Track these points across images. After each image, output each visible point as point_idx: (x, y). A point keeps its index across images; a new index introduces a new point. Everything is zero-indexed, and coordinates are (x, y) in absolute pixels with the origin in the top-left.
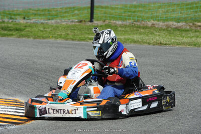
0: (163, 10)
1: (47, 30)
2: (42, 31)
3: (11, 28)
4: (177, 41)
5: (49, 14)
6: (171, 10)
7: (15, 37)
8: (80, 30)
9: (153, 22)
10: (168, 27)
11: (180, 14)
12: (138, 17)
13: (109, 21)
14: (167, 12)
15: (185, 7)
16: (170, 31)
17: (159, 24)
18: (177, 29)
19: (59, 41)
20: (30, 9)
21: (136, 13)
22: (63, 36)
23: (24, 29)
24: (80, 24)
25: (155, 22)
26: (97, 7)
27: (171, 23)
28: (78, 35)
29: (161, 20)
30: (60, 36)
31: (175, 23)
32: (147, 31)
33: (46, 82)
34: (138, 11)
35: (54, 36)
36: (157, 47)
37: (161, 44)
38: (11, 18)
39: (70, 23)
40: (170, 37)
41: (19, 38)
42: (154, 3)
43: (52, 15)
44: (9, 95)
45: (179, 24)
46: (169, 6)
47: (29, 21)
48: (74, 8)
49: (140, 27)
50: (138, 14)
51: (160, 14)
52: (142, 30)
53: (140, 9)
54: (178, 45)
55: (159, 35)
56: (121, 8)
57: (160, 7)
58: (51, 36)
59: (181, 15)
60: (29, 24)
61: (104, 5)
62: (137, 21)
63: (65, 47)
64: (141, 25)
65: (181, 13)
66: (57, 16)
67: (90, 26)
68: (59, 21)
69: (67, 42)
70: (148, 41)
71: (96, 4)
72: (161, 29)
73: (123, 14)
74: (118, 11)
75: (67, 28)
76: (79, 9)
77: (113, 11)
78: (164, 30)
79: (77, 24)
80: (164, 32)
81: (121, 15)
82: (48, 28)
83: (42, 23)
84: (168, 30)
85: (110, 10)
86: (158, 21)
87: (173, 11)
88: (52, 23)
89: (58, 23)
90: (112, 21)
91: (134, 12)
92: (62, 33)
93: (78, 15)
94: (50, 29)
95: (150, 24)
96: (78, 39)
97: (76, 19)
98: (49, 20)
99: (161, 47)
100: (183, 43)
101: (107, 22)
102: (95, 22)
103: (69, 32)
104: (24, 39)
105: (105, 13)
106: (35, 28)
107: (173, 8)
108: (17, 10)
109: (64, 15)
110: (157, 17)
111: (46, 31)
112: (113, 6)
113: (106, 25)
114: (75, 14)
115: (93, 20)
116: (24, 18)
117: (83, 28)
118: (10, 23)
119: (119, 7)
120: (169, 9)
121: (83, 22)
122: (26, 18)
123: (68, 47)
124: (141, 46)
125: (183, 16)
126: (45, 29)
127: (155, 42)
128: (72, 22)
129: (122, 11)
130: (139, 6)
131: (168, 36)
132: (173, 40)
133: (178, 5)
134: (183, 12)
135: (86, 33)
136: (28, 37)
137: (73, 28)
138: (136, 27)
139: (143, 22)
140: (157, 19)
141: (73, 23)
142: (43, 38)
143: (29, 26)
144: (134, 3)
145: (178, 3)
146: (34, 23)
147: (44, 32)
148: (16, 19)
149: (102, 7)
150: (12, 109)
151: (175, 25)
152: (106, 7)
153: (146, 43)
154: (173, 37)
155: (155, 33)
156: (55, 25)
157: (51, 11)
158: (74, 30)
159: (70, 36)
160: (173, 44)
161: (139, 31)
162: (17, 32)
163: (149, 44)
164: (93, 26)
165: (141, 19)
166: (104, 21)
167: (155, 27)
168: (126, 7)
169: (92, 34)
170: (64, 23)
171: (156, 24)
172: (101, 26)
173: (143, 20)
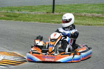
0: (90, 7)
2: (27, 17)
3: (12, 16)
4: (98, 23)
5: (31, 9)
6: (94, 8)
7: (13, 20)
8: (47, 17)
9: (85, 13)
10: (93, 16)
11: (99, 10)
12: (77, 11)
13: (62, 13)
14: (93, 8)
15: (102, 6)
16: (94, 18)
17: (88, 14)
18: (98, 17)
19: (36, 22)
20: (22, 6)
21: (76, 9)
22: (38, 20)
23: (18, 16)
24: (47, 14)
25: (86, 14)
26: (57, 6)
28: (46, 20)
29: (89, 12)
30: (37, 20)
31: (96, 14)
32: (82, 18)
35: (34, 20)
36: (87, 26)
37: (89, 25)
38: (11, 11)
39: (42, 14)
41: (16, 21)
42: (86, 4)
43: (33, 9)
44: (10, 50)
45: (98, 14)
46: (94, 5)
47: (21, 12)
48: (44, 6)
49: (78, 16)
50: (77, 9)
51: (89, 9)
52: (79, 18)
53: (79, 7)
54: (98, 25)
55: (88, 20)
57: (89, 6)
58: (32, 20)
59: (100, 10)
60: (21, 14)
61: (60, 4)
62: (77, 13)
63: (40, 26)
65: (100, 9)
66: (35, 9)
67: (52, 15)
68: (36, 12)
69: (41, 23)
70: (82, 23)
71: (55, 4)
72: (89, 17)
73: (70, 9)
74: (67, 8)
75: (41, 16)
76: (47, 6)
77: (64, 8)
78: (91, 18)
79: (46, 14)
80: (91, 19)
81: (68, 10)
83: (28, 13)
84: (93, 18)
86: (88, 13)
87: (96, 8)
88: (33, 13)
89: (36, 13)
90: (64, 13)
91: (75, 8)
92: (38, 19)
93: (46, 9)
94: (32, 17)
95: (83, 14)
96: (46, 22)
97: (45, 11)
98: (31, 12)
100: (101, 25)
102: (55, 13)
103: (41, 18)
104: (18, 21)
105: (60, 9)
106: (24, 16)
107: (96, 6)
108: (15, 7)
109: (39, 9)
112: (64, 5)
116: (18, 11)
117: (49, 16)
118: (11, 13)
119: (68, 5)
123: (41, 26)
124: (79, 26)
125: (101, 11)
126: (29, 17)
127: (86, 24)
129: (69, 8)
130: (78, 5)
131: (93, 21)
132: (95, 23)
133: (98, 5)
136: (20, 20)
137: (43, 16)
138: (76, 16)
139: (80, 14)
140: (87, 12)
141: (44, 14)
142: (28, 21)
144: (76, 4)
146: (23, 13)
148: (14, 11)
149: (59, 6)
150: (11, 57)
151: (96, 15)
152: (61, 6)
153: (81, 24)
154: (95, 21)
155: (86, 19)
157: (32, 7)
158: (44, 17)
159: (42, 20)
160: (95, 25)
162: (15, 18)
163: (83, 25)
164: (54, 15)
165: (79, 12)
166: (60, 13)
167: (86, 16)
168: (71, 5)
169: (53, 19)
170: (39, 14)
171: (87, 14)
172: (58, 15)
173: (80, 13)
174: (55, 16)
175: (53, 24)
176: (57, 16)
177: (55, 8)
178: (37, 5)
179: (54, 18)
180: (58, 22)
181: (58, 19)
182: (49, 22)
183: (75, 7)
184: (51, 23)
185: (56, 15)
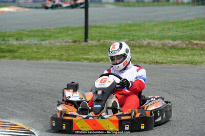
0: (159, 28)
1: (41, 51)
2: (36, 52)
3: (4, 50)
4: (174, 60)
5: (42, 34)
6: (167, 29)
7: (7, 58)
8: (75, 51)
9: (148, 40)
10: (164, 46)
11: (175, 33)
12: (133, 36)
13: (104, 40)
14: (163, 30)
15: (180, 25)
16: (166, 49)
17: (155, 43)
18: (173, 47)
19: (53, 61)
20: (23, 30)
21: (131, 32)
22: (57, 57)
23: (18, 51)
24: (74, 44)
25: (150, 41)
26: (92, 27)
27: (166, 41)
28: (72, 55)
29: (157, 38)
30: (54, 57)
31: (171, 42)
32: (143, 50)
34: (134, 30)
35: (48, 56)
36: (153, 66)
37: (157, 63)
38: (3, 40)
39: (64, 44)
40: (166, 56)
41: (12, 59)
42: (149, 22)
43: (45, 36)
44: (4, 118)
45: (175, 42)
46: (165, 24)
47: (22, 42)
48: (67, 28)
49: (135, 46)
50: (134, 33)
51: (156, 33)
52: (138, 50)
53: (135, 28)
54: (174, 63)
55: (155, 54)
56: (116, 28)
57: (155, 25)
58: (45, 57)
59: (177, 33)
60: (22, 45)
61: (99, 24)
62: (133, 40)
63: (60, 68)
64: (137, 44)
65: (177, 31)
66: (50, 36)
67: (84, 46)
68: (52, 41)
69: (62, 62)
70: (144, 60)
71: (90, 24)
72: (156, 48)
73: (118, 34)
74: (113, 31)
75: (61, 48)
76: (73, 29)
77: (108, 31)
78: (160, 49)
79: (71, 44)
80: (160, 51)
81: (116, 35)
82: (42, 49)
83: (36, 44)
84: (164, 49)
85: (104, 30)
86: (154, 39)
87: (169, 29)
88: (46, 44)
89: (52, 43)
90: (107, 41)
91: (129, 31)
92: (56, 54)
93: (72, 35)
94: (44, 50)
95: (145, 43)
96: (72, 59)
97: (70, 39)
98: (43, 40)
99: (158, 66)
100: (180, 62)
101: (102, 41)
102: (90, 42)
103: (63, 53)
104: (17, 60)
105: (100, 33)
106: (28, 50)
107: (168, 26)
108: (10, 32)
109: (58, 35)
110: (153, 35)
111: (39, 52)
112: (108, 26)
113: (100, 45)
114: (69, 34)
115: (88, 40)
116: (17, 40)
117: (78, 48)
118: (3, 45)
119: (114, 26)
120: (164, 27)
121: (78, 42)
122: (19, 39)
123: (63, 68)
125: (179, 34)
126: (39, 50)
127: (150, 61)
128: (66, 42)
129: (117, 30)
130: (134, 25)
131: (164, 55)
132: (169, 59)
133: (174, 23)
136: (22, 58)
137: (67, 49)
139: (139, 41)
140: (153, 37)
141: (68, 44)
142: (37, 59)
143: (23, 47)
144: (130, 22)
146: (27, 44)
147: (38, 53)
148: (9, 41)
149: (96, 27)
150: (6, 131)
151: (171, 44)
152: (101, 27)
153: (142, 62)
154: (169, 56)
155: (151, 52)
156: (48, 46)
157: (45, 32)
158: (69, 50)
159: (65, 57)
160: (169, 62)
161: (135, 51)
162: (10, 53)
163: (145, 63)
164: (88, 46)
165: (136, 38)
166: (99, 41)
167: (150, 45)
168: (121, 26)
169: (87, 54)
170: (58, 44)
171: (152, 42)
172: (96, 46)
173: (138, 40)
174: (91, 48)
175: (86, 63)
176: (94, 47)
177: (90, 31)
178: (55, 27)
179: (89, 51)
180: (95, 60)
181: (96, 54)
182: (78, 60)
183: (128, 29)
184: (82, 62)
185: (92, 46)
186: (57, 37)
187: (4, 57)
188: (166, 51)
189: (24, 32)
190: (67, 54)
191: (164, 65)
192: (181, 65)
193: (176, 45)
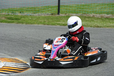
0: (99, 7)
2: (30, 20)
3: (13, 18)
4: (107, 25)
5: (35, 10)
6: (104, 8)
7: (15, 23)
8: (52, 19)
9: (93, 14)
10: (102, 17)
11: (108, 10)
12: (85, 11)
13: (69, 14)
14: (101, 8)
15: (112, 6)
16: (103, 19)
17: (97, 15)
18: (107, 18)
19: (40, 25)
20: (24, 7)
22: (42, 23)
23: (21, 19)
24: (52, 15)
25: (95, 14)
26: (62, 6)
27: (103, 15)
28: (51, 22)
29: (98, 13)
30: (41, 23)
31: (106, 15)
32: (90, 19)
33: (33, 48)
34: (85, 8)
35: (37, 22)
36: (96, 28)
37: (98, 27)
38: (13, 13)
39: (46, 15)
40: (103, 23)
41: (17, 24)
42: (94, 4)
43: (36, 11)
44: (12, 56)
45: (108, 15)
46: (103, 5)
47: (23, 14)
48: (48, 6)
49: (86, 17)
50: (85, 10)
51: (98, 10)
52: (87, 19)
53: (86, 7)
54: (108, 27)
55: (97, 22)
56: (75, 7)
57: (97, 6)
58: (35, 22)
59: (109, 10)
62: (85, 14)
63: (44, 29)
64: (87, 16)
65: (109, 9)
66: (39, 11)
67: (58, 17)
68: (40, 14)
69: (45, 26)
70: (91, 25)
71: (61, 4)
72: (98, 18)
73: (76, 10)
74: (74, 8)
75: (45, 18)
76: (51, 7)
77: (71, 9)
78: (100, 19)
79: (51, 15)
80: (100, 20)
81: (75, 11)
82: (34, 18)
83: (31, 15)
84: (102, 19)
85: (69, 8)
86: (96, 13)
87: (105, 8)
88: (36, 15)
89: (40, 15)
90: (70, 14)
91: (83, 9)
92: (41, 21)
93: (51, 10)
94: (35, 19)
95: (91, 15)
96: (51, 24)
97: (50, 13)
98: (35, 13)
99: (98, 29)
100: (110, 26)
101: (67, 14)
102: (61, 14)
103: (46, 20)
104: (20, 24)
105: (66, 9)
106: (27, 18)
107: (105, 6)
108: (16, 8)
110: (96, 11)
111: (33, 20)
112: (71, 6)
113: (66, 16)
114: (49, 10)
115: (60, 13)
116: (20, 13)
117: (54, 18)
118: (12, 15)
119: (74, 6)
120: (102, 7)
121: (54, 15)
122: (21, 12)
123: (45, 29)
124: (87, 28)
125: (111, 11)
126: (33, 19)
127: (94, 26)
128: (48, 14)
129: (76, 8)
130: (85, 5)
131: (102, 22)
132: (105, 25)
133: (108, 5)
134: (110, 8)
135: (55, 21)
136: (23, 23)
137: (48, 18)
138: (84, 17)
139: (88, 15)
140: (96, 12)
141: (48, 15)
142: (31, 24)
143: (23, 17)
144: (83, 4)
145: (108, 3)
146: (26, 15)
147: (32, 20)
148: (16, 13)
149: (65, 6)
150: (13, 64)
151: (106, 16)
152: (67, 6)
153: (89, 26)
154: (105, 23)
155: (95, 21)
156: (38, 16)
157: (36, 8)
158: (49, 19)
159: (47, 23)
160: (105, 27)
161: (86, 20)
162: (16, 20)
163: (91, 27)
164: (59, 17)
165: (86, 13)
166: (66, 14)
167: (94, 17)
168: (78, 6)
170: (43, 15)
171: (95, 15)
172: (64, 17)
173: (87, 13)
174: (61, 18)
175: (58, 26)
176: (63, 18)
177: (61, 8)
178: (41, 6)
179: (60, 20)
180: (63, 25)
181: (64, 21)
182: (54, 25)
183: (82, 7)
184: (56, 25)
186: (43, 12)
187: (13, 22)
188: (103, 20)
189: (25, 9)
190: (48, 21)
191: (102, 28)
192: (111, 28)
193: (109, 17)
